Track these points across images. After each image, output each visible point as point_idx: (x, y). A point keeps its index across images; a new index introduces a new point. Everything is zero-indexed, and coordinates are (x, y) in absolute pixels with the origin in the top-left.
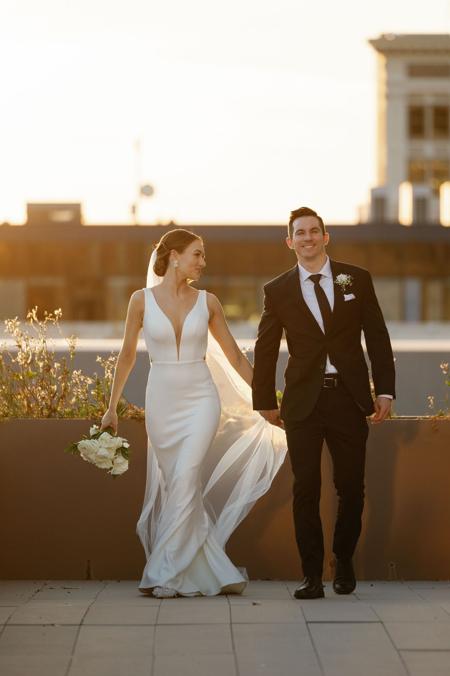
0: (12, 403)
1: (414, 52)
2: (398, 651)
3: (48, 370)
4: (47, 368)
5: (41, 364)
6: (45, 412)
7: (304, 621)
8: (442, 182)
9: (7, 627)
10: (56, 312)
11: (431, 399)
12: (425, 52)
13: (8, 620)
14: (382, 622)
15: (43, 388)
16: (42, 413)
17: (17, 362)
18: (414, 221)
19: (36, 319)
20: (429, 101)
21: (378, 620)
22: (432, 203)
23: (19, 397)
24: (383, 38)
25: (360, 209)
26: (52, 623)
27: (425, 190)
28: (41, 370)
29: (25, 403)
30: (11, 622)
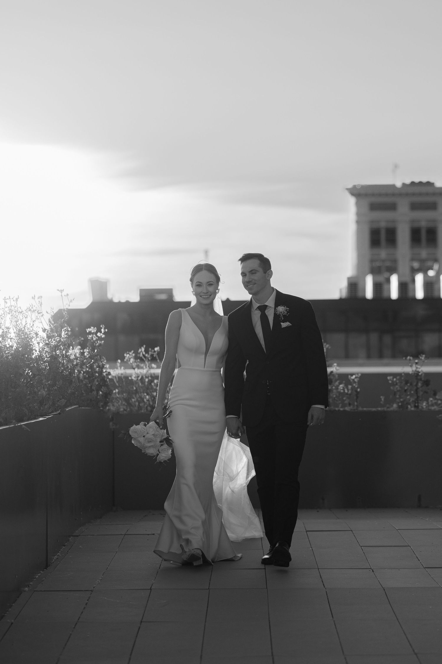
0: (129, 404)
1: (373, 195)
2: (361, 547)
3: (151, 384)
4: (151, 382)
5: (147, 380)
6: (149, 408)
7: (305, 530)
8: (392, 274)
9: (126, 535)
10: (156, 349)
11: (382, 398)
12: (380, 195)
13: (127, 532)
14: (352, 531)
15: (148, 394)
16: (147, 410)
17: (132, 380)
18: (373, 296)
19: (144, 353)
20: (383, 225)
21: (350, 530)
22: (385, 287)
23: (133, 400)
24: (355, 187)
25: (341, 290)
26: (153, 533)
27: (381, 279)
28: (146, 383)
29: (137, 403)
30: (128, 533)
